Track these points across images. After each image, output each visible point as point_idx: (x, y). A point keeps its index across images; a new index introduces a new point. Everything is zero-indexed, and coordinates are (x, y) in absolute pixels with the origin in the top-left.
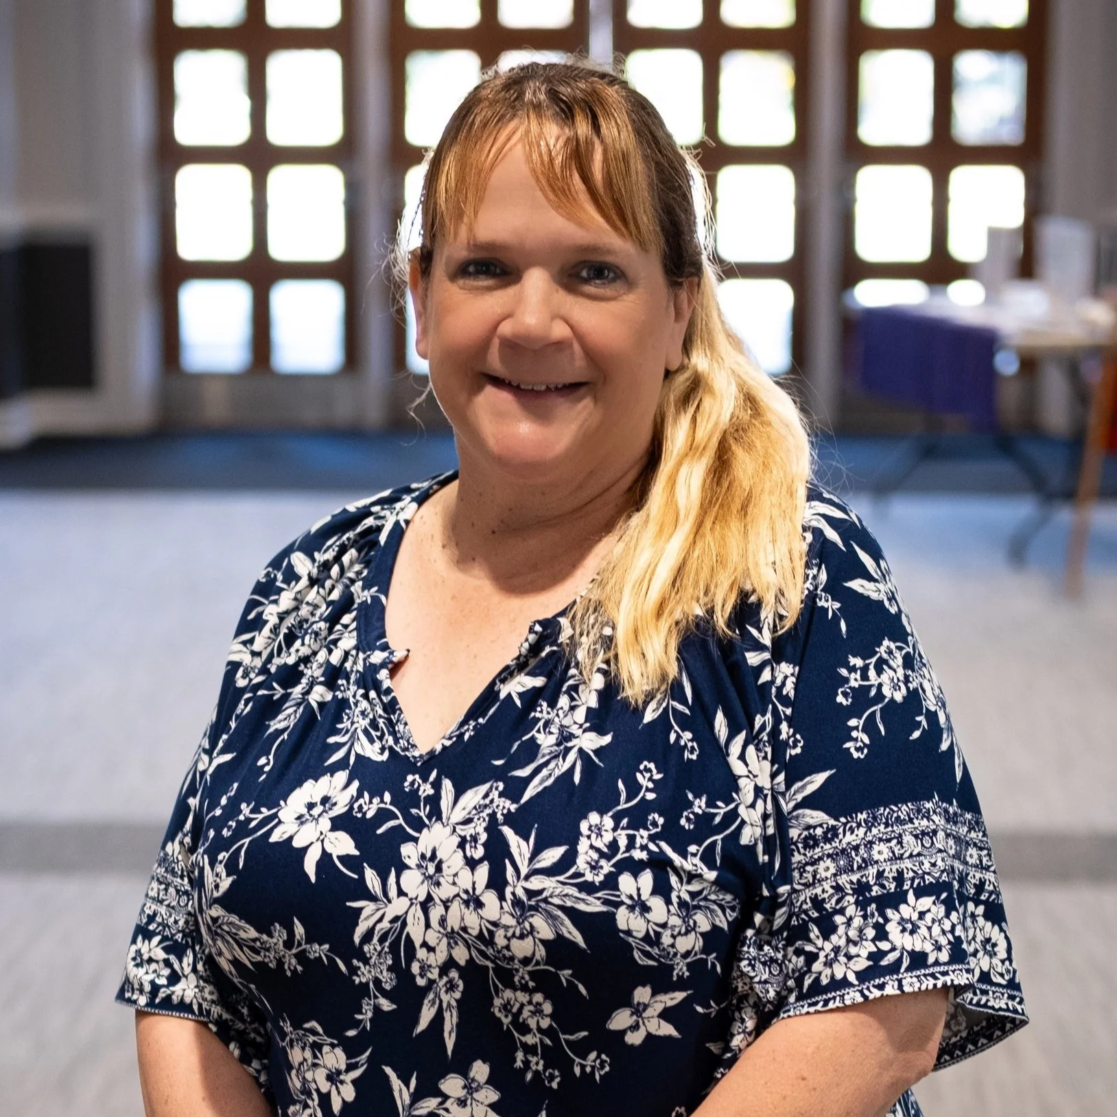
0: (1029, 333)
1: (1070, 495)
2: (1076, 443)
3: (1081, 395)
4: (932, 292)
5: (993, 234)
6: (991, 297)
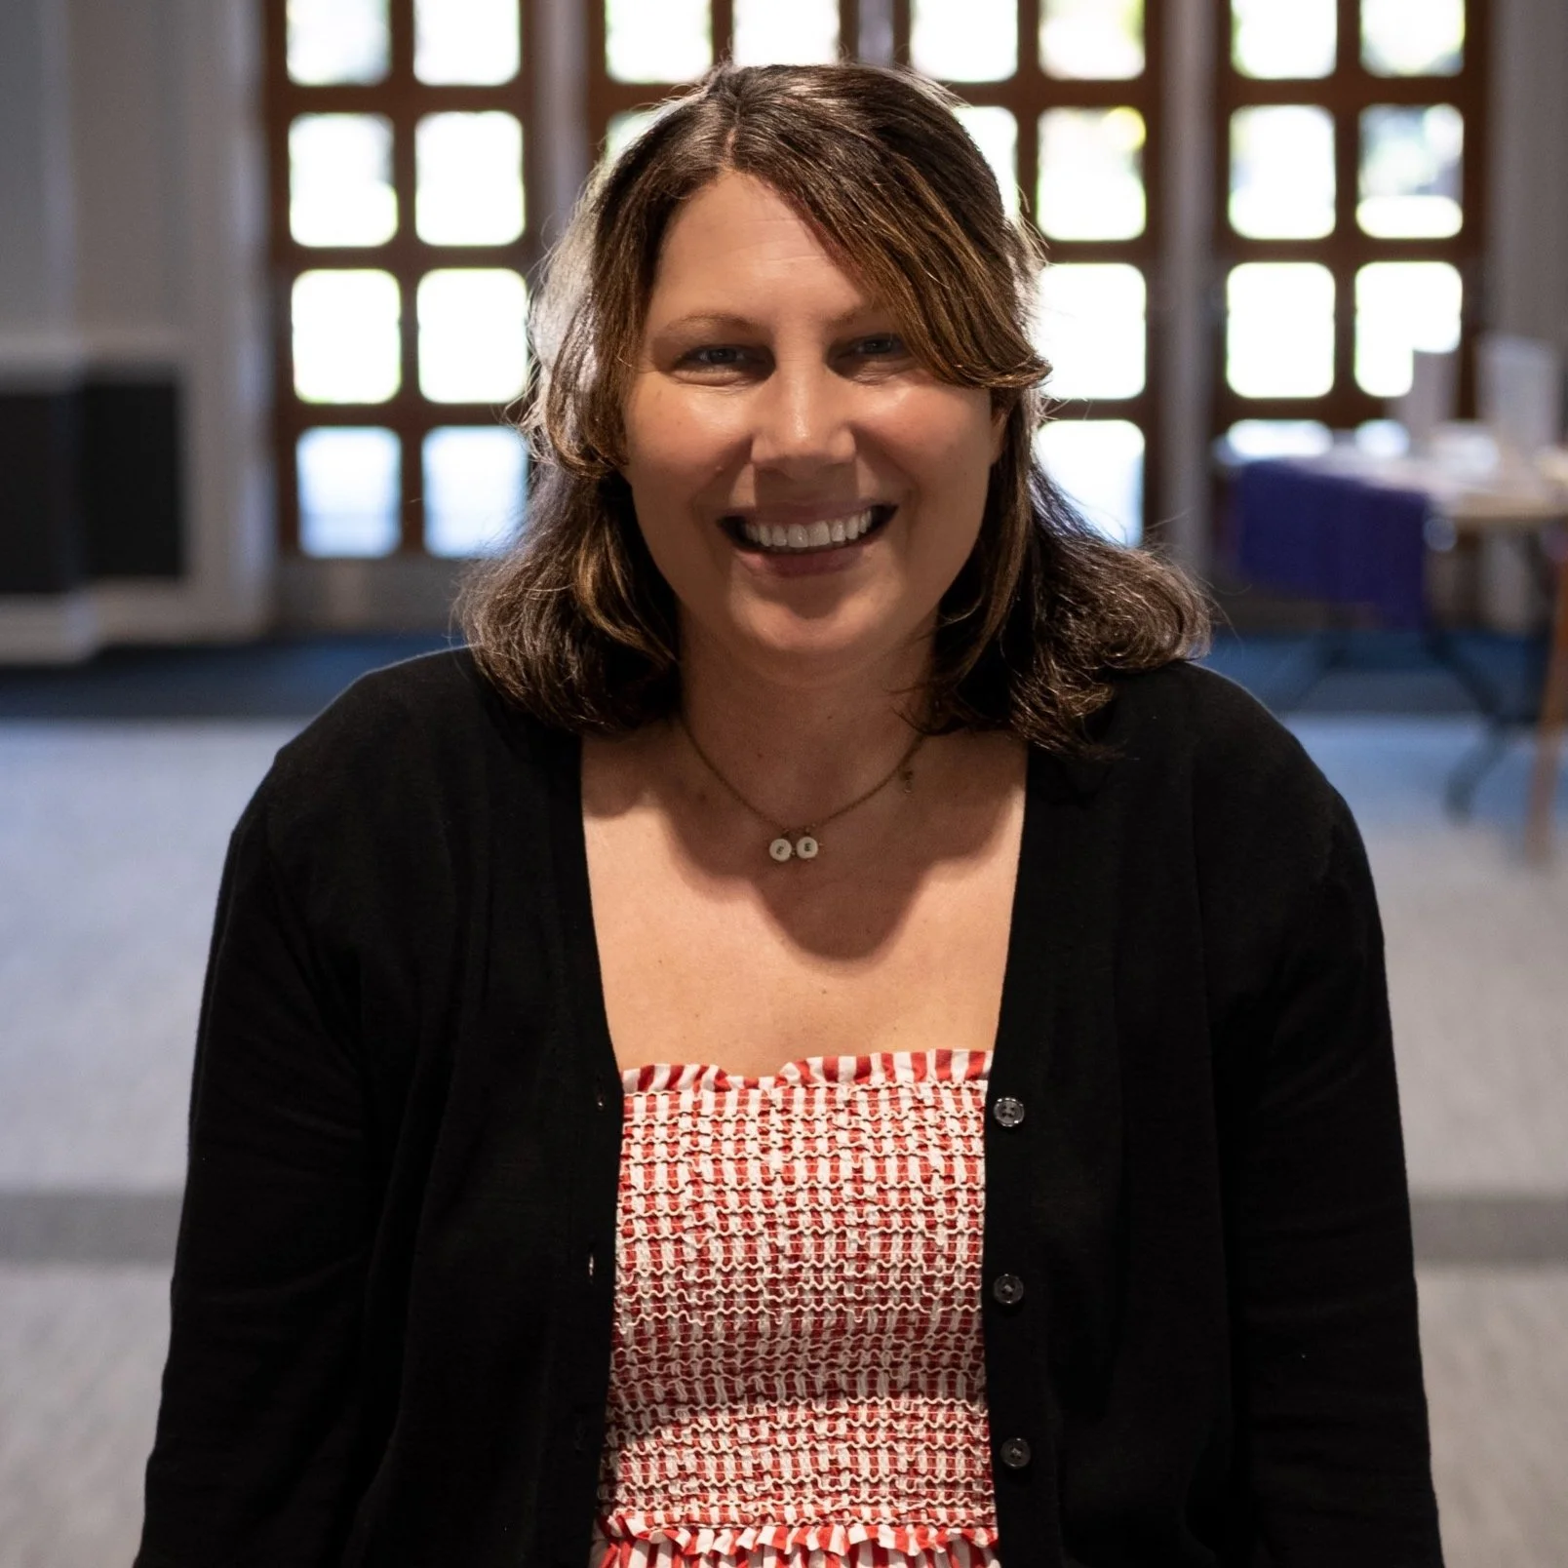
0: (1470, 498)
1: (1530, 717)
2: (1539, 642)
3: (1544, 578)
4: (1336, 441)
5: (1421, 360)
6: (1418, 447)
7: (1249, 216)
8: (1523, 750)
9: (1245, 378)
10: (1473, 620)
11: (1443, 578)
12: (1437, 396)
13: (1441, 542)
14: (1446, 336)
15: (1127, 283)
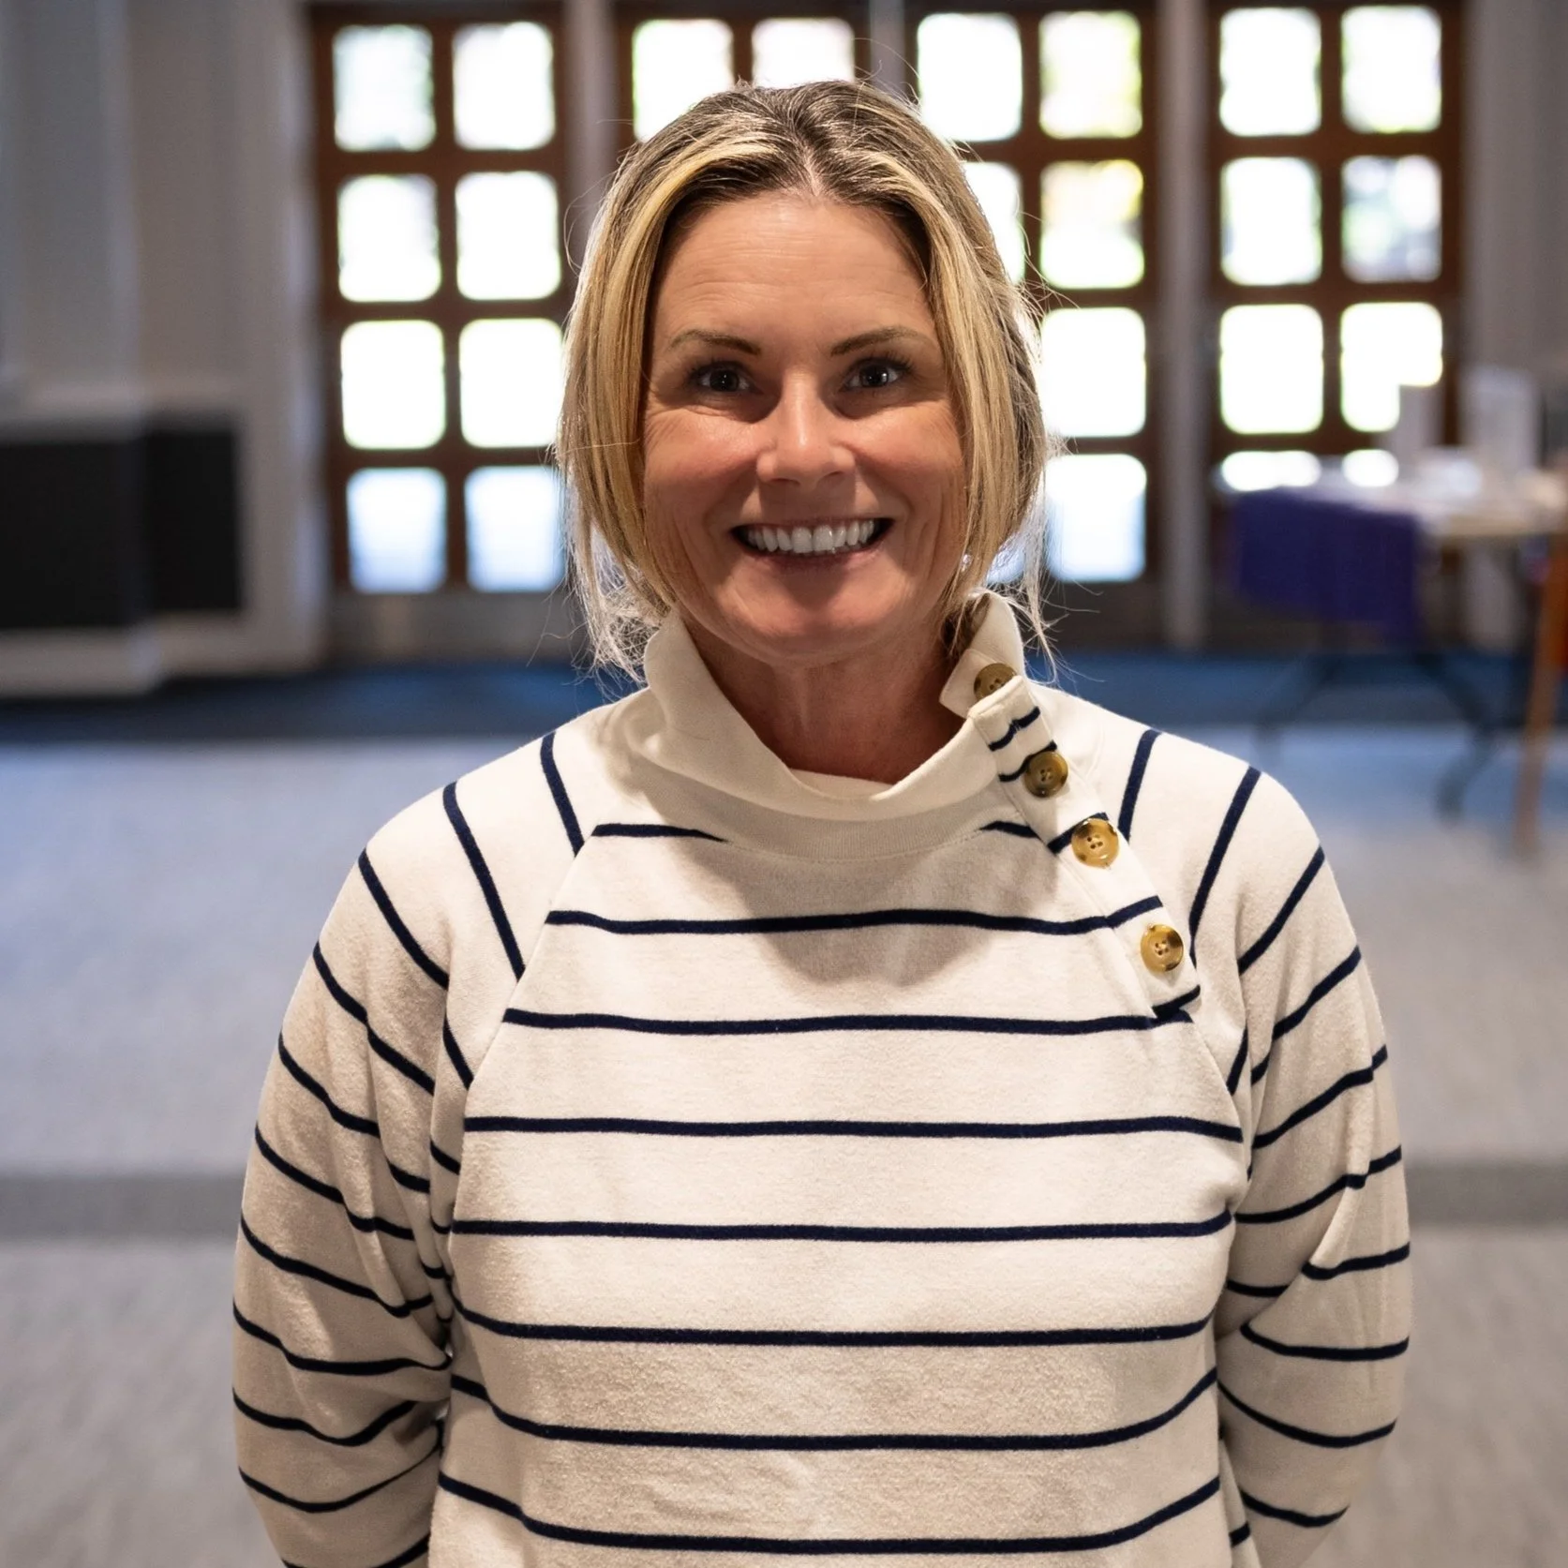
0: (1457, 519)
1: (1516, 722)
2: (1521, 661)
3: (1528, 595)
4: (1326, 468)
5: (1407, 394)
6: (1407, 472)
7: (1242, 265)
8: (1509, 754)
9: (1239, 414)
12: (1423, 425)
14: (1429, 371)
15: (1127, 327)
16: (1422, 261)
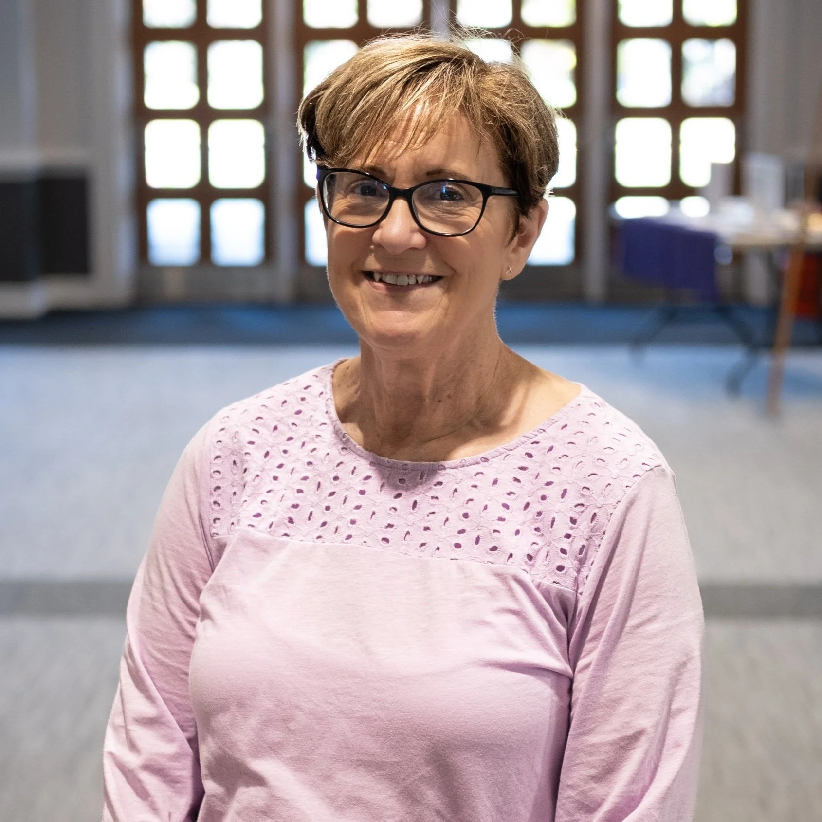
0: (739, 235)
1: (769, 344)
2: (773, 310)
3: (777, 276)
4: (671, 206)
5: (715, 167)
6: (713, 210)
7: (627, 96)
8: (765, 362)
9: (624, 177)
10: (740, 298)
11: (725, 277)
12: (722, 184)
13: (724, 259)
14: (728, 155)
16: (724, 96)
